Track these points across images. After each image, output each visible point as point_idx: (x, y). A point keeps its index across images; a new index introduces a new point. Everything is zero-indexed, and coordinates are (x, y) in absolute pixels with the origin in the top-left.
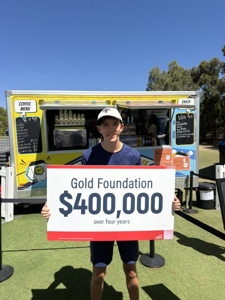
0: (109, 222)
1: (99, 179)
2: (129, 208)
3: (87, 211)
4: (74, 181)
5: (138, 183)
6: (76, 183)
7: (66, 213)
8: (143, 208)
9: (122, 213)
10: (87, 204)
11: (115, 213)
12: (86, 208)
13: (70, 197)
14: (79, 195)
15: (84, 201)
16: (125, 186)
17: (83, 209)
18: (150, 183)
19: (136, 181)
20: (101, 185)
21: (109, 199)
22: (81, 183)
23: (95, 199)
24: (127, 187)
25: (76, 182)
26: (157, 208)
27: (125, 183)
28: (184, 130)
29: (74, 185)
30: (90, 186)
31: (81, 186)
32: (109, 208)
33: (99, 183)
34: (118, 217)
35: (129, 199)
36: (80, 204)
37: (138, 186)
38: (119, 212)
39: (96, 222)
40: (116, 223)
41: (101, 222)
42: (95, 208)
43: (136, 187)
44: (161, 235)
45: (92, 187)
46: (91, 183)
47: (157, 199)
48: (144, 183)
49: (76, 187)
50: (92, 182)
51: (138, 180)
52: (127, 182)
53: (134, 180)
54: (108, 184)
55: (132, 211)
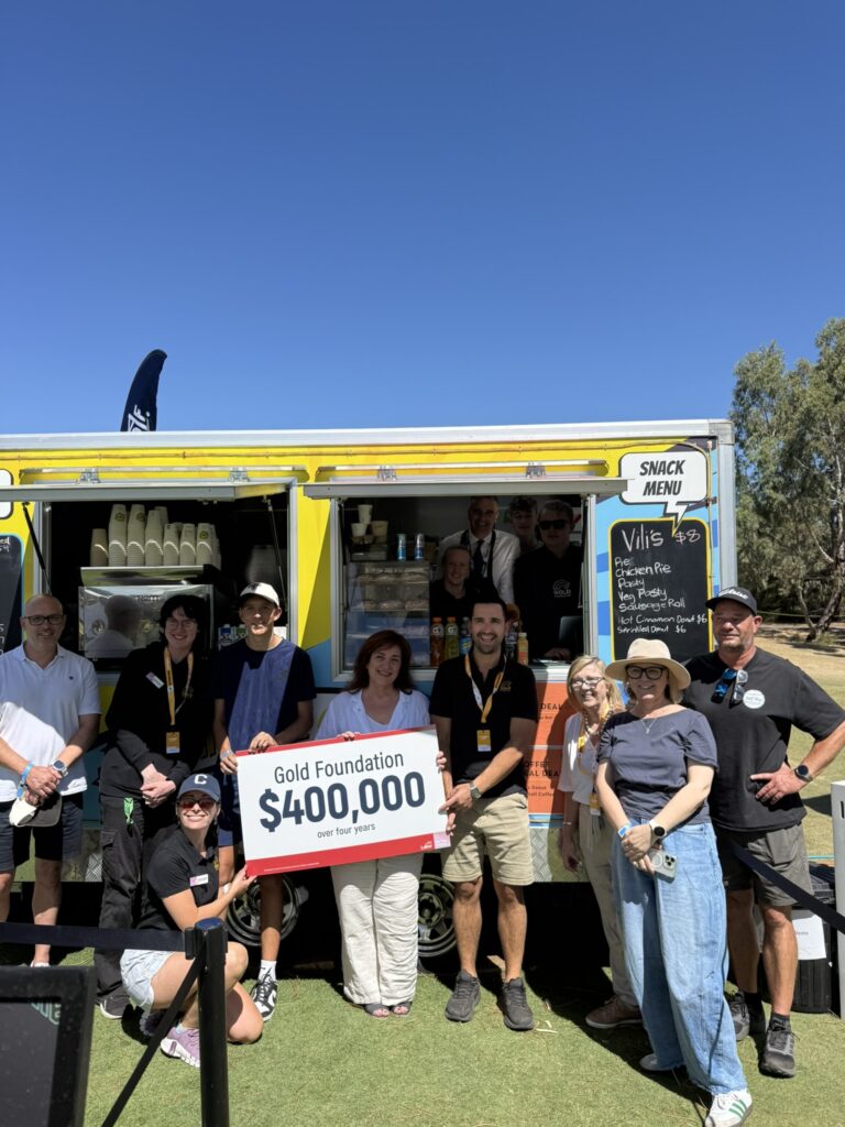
0: (341, 831)
1: (317, 763)
2: (370, 804)
3: (304, 818)
4: (279, 772)
5: (379, 761)
6: (282, 775)
7: (271, 826)
8: (393, 800)
9: (361, 814)
10: (303, 806)
11: (350, 815)
12: (302, 813)
13: (275, 798)
14: (289, 794)
15: (297, 802)
16: (360, 768)
17: (297, 815)
18: (399, 758)
19: (376, 758)
20: (322, 773)
21: (337, 794)
22: (290, 773)
23: (314, 797)
24: (362, 770)
25: (282, 773)
26: (415, 797)
27: (359, 764)
29: (280, 779)
30: (305, 776)
31: (290, 778)
32: (339, 809)
33: (318, 769)
34: (355, 820)
35: (369, 789)
36: (292, 808)
37: (380, 766)
38: (355, 813)
39: (321, 835)
40: (353, 831)
41: (328, 833)
42: (316, 812)
43: (378, 768)
44: (430, 842)
45: (308, 778)
46: (305, 771)
47: (414, 782)
48: (389, 760)
49: (283, 781)
50: (307, 768)
51: (379, 756)
52: (361, 761)
53: (372, 757)
54: (332, 769)
55: (376, 808)
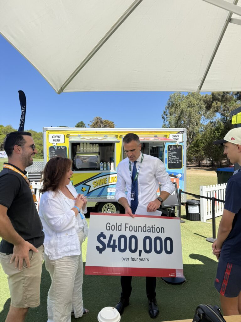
0: (133, 259)
2: (148, 249)
3: (117, 249)
5: (154, 229)
9: (143, 252)
10: (117, 243)
13: (105, 237)
14: (111, 236)
15: (114, 241)
17: (114, 247)
18: (163, 229)
21: (133, 240)
22: (113, 227)
23: (123, 240)
24: (146, 231)
25: (109, 226)
27: (145, 228)
28: (174, 158)
29: (108, 228)
32: (133, 248)
33: (126, 227)
34: (140, 255)
35: (148, 241)
36: (112, 243)
38: (140, 251)
39: (123, 259)
40: (138, 260)
41: (127, 259)
42: (122, 247)
45: (121, 230)
47: (169, 242)
48: (158, 229)
50: (121, 226)
53: (151, 226)
54: (132, 228)
